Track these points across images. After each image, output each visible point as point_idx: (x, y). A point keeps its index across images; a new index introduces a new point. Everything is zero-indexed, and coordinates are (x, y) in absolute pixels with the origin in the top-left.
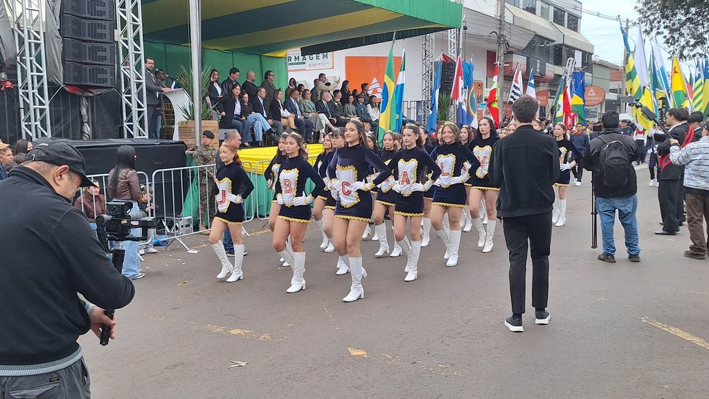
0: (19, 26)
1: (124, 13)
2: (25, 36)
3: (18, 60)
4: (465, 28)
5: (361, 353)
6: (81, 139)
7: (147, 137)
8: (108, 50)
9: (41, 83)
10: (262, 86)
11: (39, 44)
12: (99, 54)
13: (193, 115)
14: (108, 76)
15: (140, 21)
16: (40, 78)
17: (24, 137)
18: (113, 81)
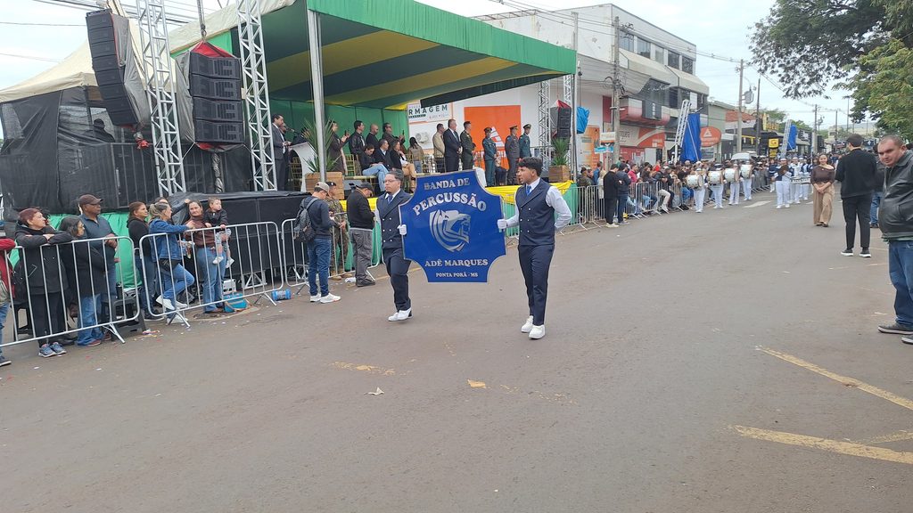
0: (151, 88)
1: (250, 71)
2: (157, 96)
3: (152, 120)
4: (580, 74)
5: (480, 384)
6: (215, 193)
7: (276, 189)
8: (236, 107)
9: (174, 141)
10: (384, 137)
11: (171, 104)
12: (228, 111)
13: (319, 168)
14: (237, 132)
15: (265, 79)
16: (173, 136)
17: (161, 195)
18: (242, 137)
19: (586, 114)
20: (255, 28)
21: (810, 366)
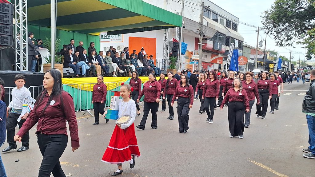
4: (184, 27)
7: (27, 70)
8: (9, 28)
12: (5, 30)
13: (51, 61)
14: (9, 41)
15: (26, 15)
18: (11, 43)
19: (186, 46)
21: (269, 169)
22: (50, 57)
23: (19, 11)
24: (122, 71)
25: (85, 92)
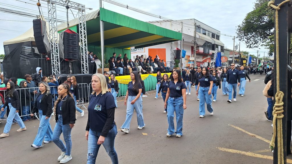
2: (53, 45)
3: (51, 52)
4: (183, 40)
5: (146, 134)
8: (77, 48)
9: (58, 58)
11: (57, 47)
12: (75, 49)
13: (102, 67)
14: (77, 56)
15: (86, 40)
18: (78, 57)
19: (185, 52)
20: (84, 25)
21: (243, 130)
22: (101, 65)
23: (82, 38)
24: (144, 71)
25: (123, 85)
